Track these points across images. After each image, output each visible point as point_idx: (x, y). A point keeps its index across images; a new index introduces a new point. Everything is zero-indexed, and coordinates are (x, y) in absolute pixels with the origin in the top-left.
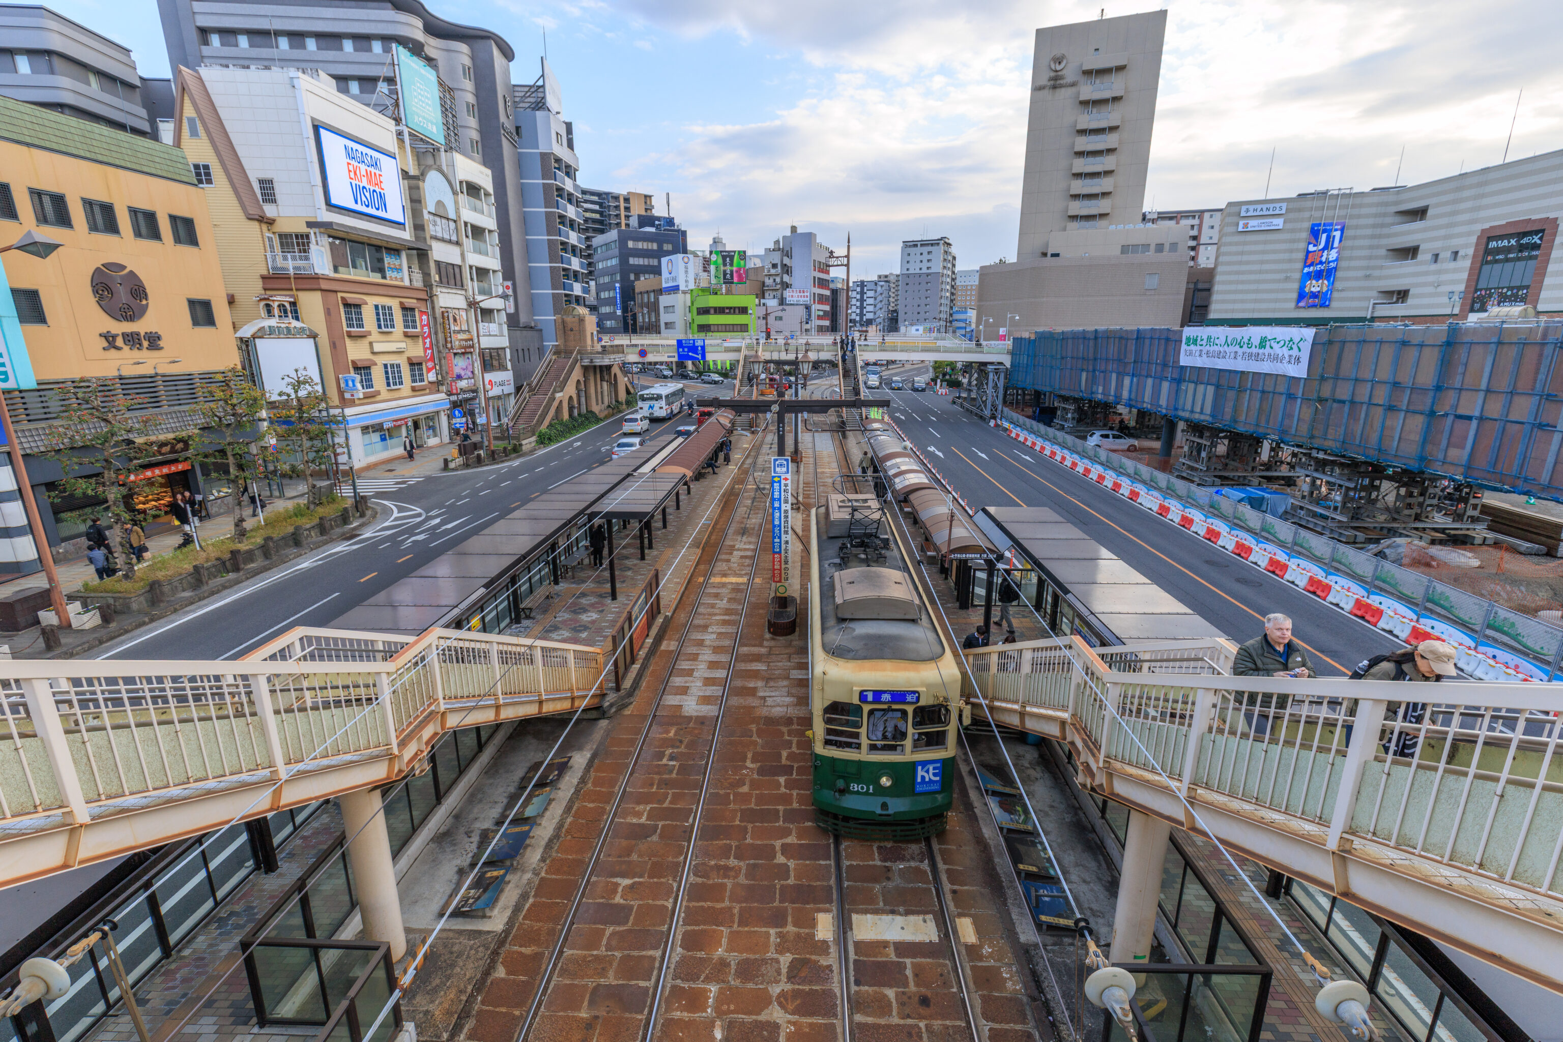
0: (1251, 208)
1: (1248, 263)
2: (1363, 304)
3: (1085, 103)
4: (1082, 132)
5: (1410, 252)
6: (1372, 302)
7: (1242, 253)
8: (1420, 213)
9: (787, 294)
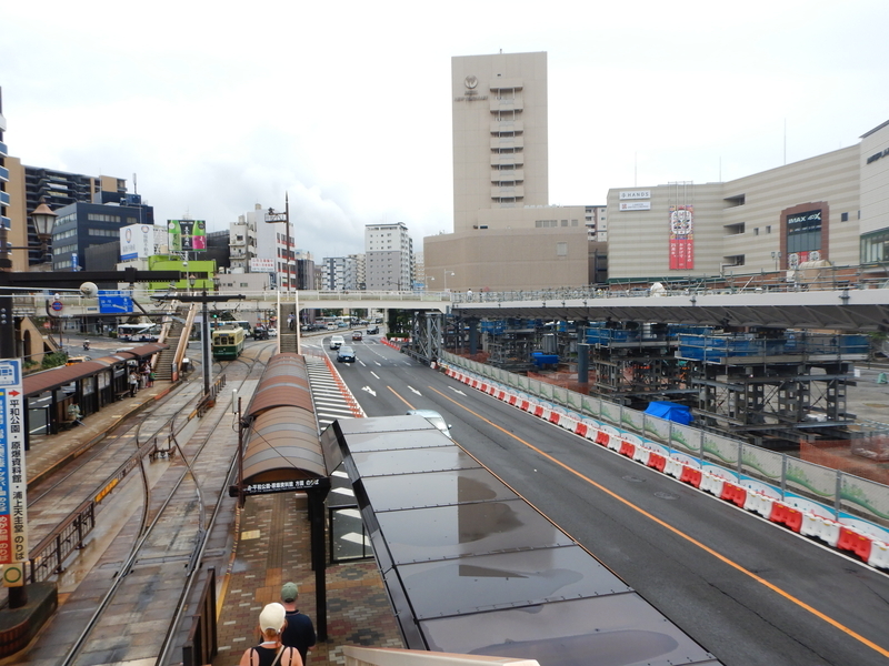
0: (626, 193)
1: (630, 235)
2: (716, 266)
3: (495, 113)
4: (495, 134)
5: (738, 228)
6: (722, 265)
7: (625, 227)
8: (739, 200)
9: (252, 262)
